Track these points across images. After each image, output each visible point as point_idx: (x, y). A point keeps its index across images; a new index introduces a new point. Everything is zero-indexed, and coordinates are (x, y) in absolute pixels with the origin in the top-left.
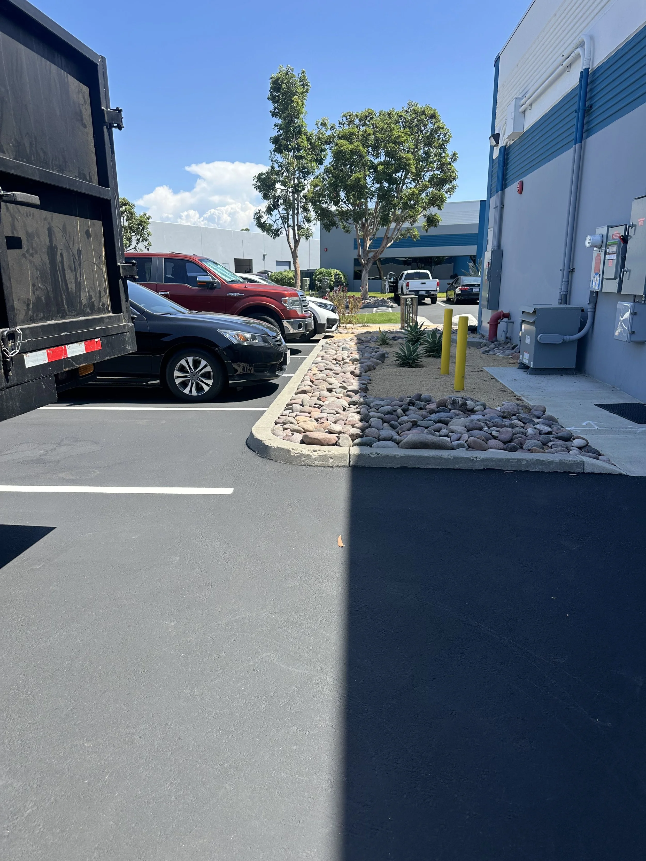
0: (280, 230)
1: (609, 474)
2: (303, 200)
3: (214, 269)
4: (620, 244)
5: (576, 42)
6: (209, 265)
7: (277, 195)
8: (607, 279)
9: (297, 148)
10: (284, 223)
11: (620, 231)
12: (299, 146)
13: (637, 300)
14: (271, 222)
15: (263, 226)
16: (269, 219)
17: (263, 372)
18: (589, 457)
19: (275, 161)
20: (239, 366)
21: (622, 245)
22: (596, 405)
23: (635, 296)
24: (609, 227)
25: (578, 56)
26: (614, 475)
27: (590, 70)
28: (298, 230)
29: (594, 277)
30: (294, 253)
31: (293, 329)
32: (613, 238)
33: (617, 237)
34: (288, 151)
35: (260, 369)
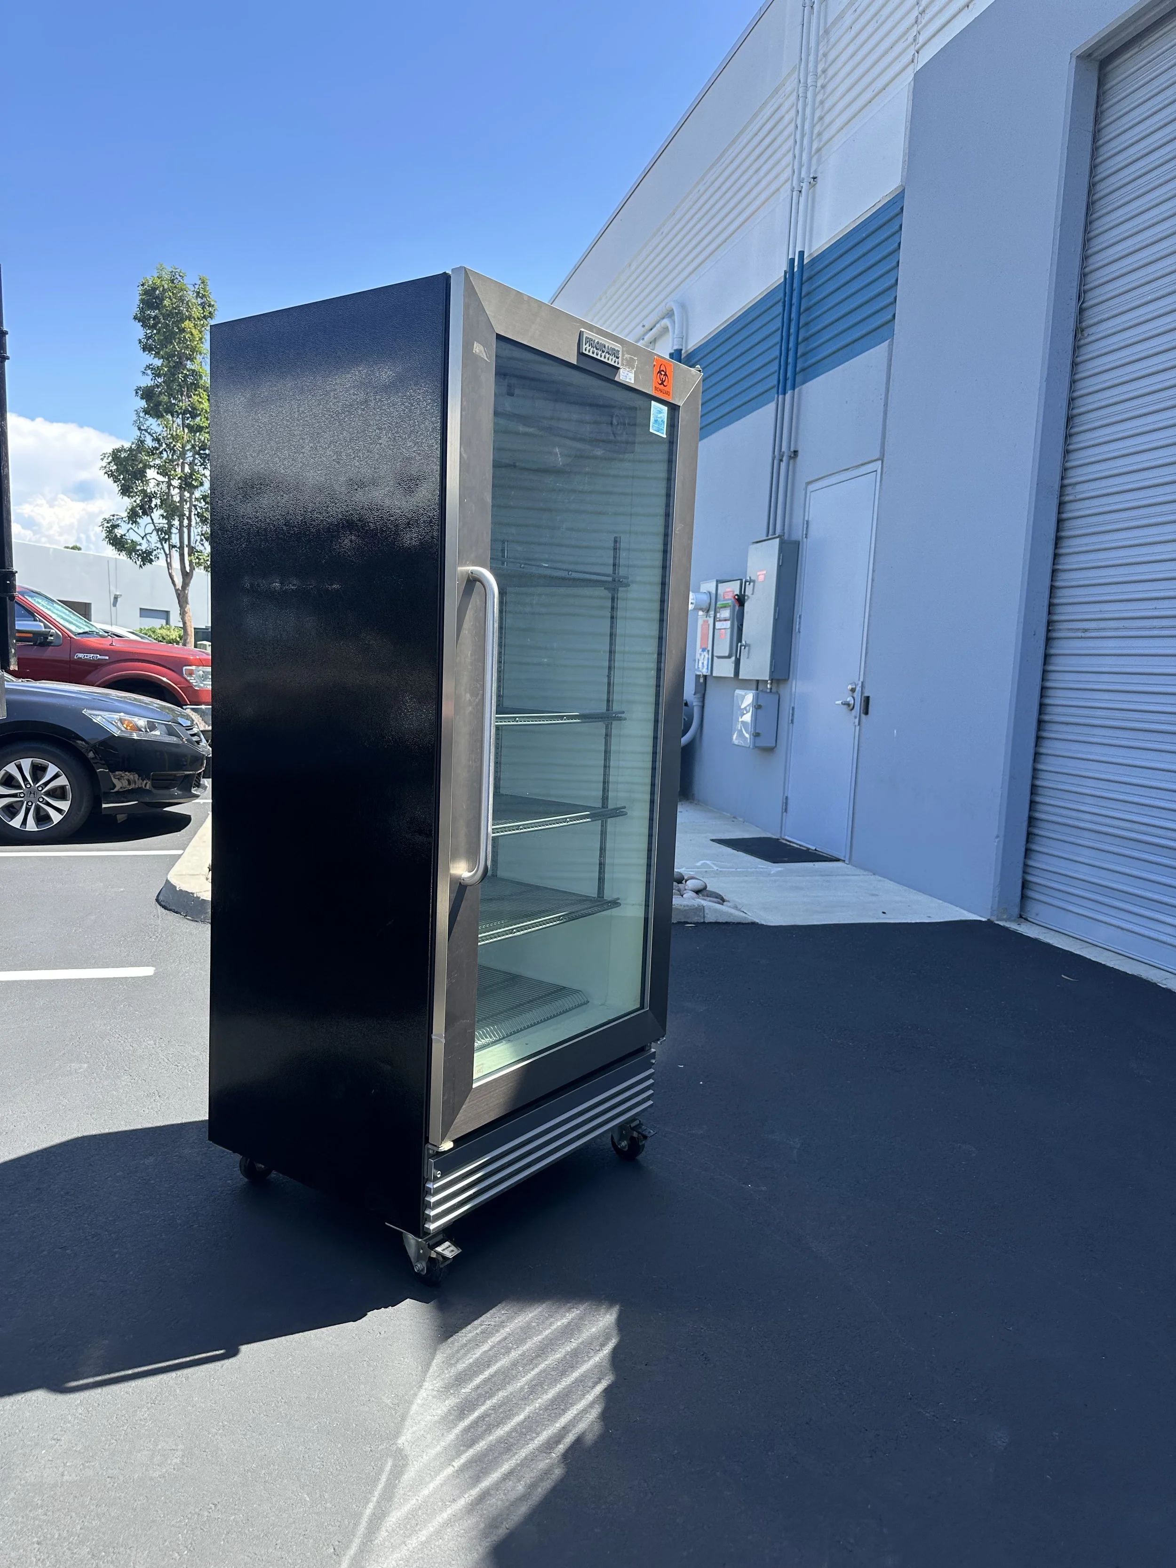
0: (155, 553)
1: (739, 923)
2: (201, 503)
3: (49, 609)
4: (734, 606)
5: (662, 309)
6: (39, 603)
7: (149, 491)
8: (719, 657)
9: (190, 412)
10: (161, 540)
11: (733, 588)
12: (194, 409)
13: (760, 688)
14: (137, 539)
15: (118, 543)
16: (131, 531)
17: (167, 788)
18: (710, 901)
19: (146, 430)
20: (119, 779)
21: (737, 608)
22: (712, 840)
23: (758, 681)
24: (719, 582)
25: (666, 330)
26: (746, 924)
27: (683, 352)
28: (190, 555)
29: (701, 654)
30: (181, 596)
31: (204, 724)
32: (724, 597)
33: (730, 596)
34: (172, 416)
35: (163, 783)
